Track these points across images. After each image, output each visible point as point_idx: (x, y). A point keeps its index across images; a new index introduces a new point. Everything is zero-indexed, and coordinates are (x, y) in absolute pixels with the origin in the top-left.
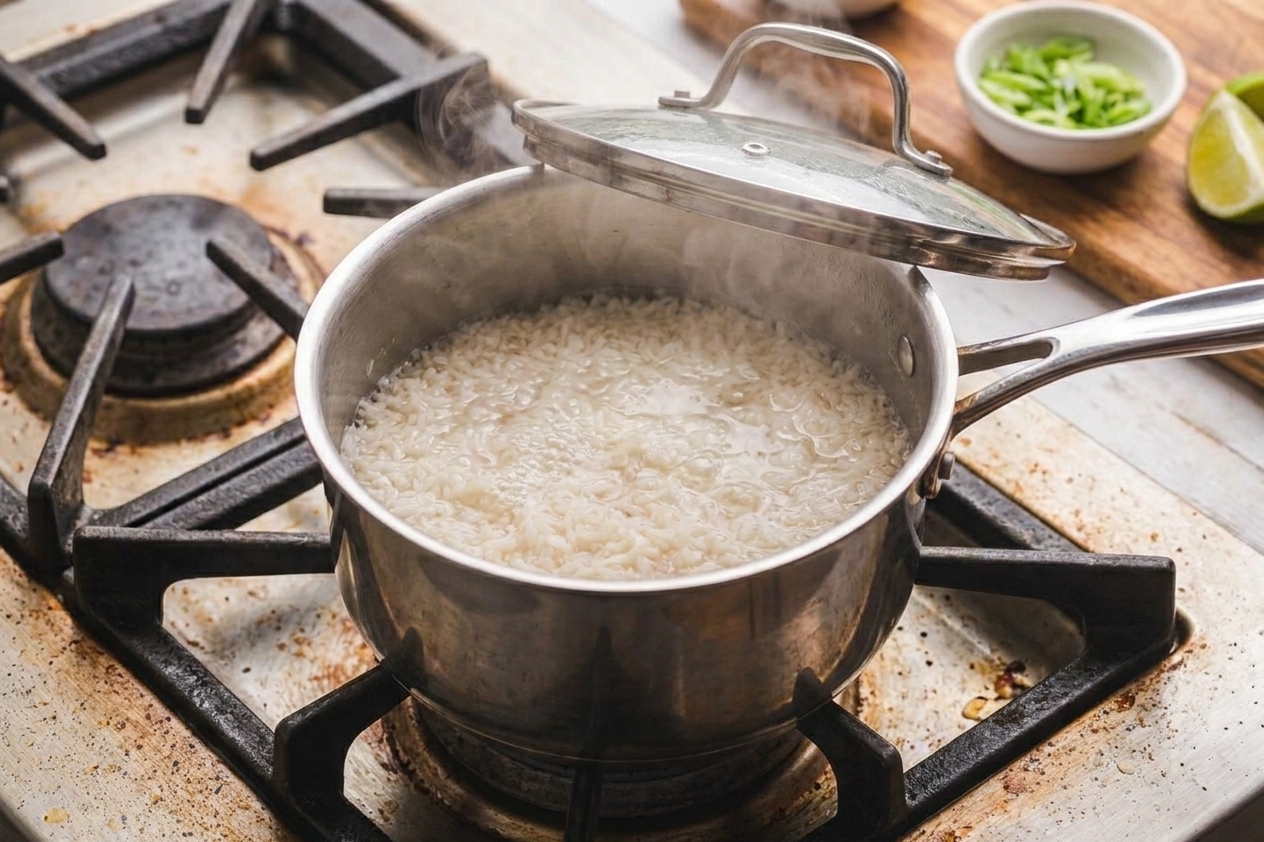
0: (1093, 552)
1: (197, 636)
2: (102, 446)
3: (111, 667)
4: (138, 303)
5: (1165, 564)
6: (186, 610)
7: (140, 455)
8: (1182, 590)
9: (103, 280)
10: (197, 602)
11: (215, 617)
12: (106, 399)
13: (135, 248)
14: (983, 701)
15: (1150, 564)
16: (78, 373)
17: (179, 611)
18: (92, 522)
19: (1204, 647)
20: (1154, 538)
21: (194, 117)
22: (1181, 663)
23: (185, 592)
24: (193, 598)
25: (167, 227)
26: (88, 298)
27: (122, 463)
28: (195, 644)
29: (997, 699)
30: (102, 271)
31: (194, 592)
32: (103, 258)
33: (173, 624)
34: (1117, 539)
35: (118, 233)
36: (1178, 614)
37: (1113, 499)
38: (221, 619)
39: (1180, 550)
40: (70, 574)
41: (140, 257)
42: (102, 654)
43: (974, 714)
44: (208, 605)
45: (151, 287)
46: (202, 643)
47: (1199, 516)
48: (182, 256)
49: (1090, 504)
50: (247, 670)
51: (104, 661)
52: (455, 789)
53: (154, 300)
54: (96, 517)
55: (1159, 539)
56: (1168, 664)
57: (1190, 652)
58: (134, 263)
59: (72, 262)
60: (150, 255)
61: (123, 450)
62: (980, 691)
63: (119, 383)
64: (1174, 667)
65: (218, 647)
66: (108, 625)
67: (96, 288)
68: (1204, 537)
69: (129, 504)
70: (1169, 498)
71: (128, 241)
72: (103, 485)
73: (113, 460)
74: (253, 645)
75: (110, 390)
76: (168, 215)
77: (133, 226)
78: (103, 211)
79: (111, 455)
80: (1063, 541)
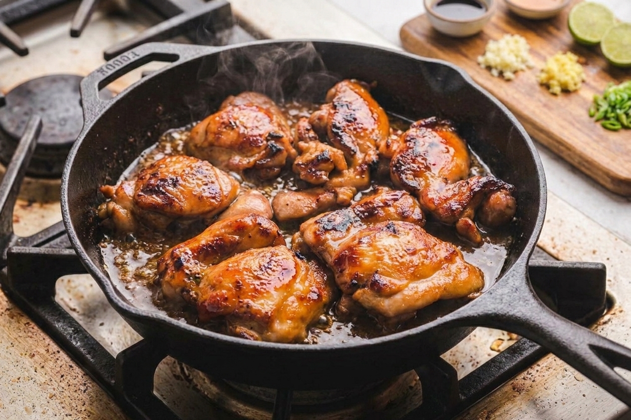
0: (561, 260)
1: (74, 306)
2: (25, 203)
3: (28, 323)
4: (44, 129)
5: (600, 267)
6: (69, 291)
7: (45, 208)
8: (610, 281)
9: (26, 118)
10: (75, 287)
11: (85, 296)
12: (27, 179)
13: (43, 102)
14: (501, 341)
15: (593, 266)
16: (11, 165)
17: (66, 292)
18: (17, 244)
19: (621, 311)
20: (594, 252)
21: (75, 34)
22: (609, 320)
23: (69, 281)
24: (73, 285)
25: (61, 91)
26: (18, 127)
27: (35, 213)
28: (74, 310)
29: (509, 340)
30: (26, 114)
31: (73, 281)
32: (27, 106)
33: (62, 299)
34: (574, 253)
35: (35, 94)
36: (607, 294)
37: (572, 231)
38: (88, 296)
39: (608, 259)
40: (5, 270)
41: (45, 106)
42: (23, 316)
43: (496, 348)
44: (81, 289)
45: (51, 122)
46: (78, 309)
47: (619, 240)
48: (68, 106)
49: (560, 234)
50: (102, 324)
51: (24, 320)
52: (214, 389)
53: (53, 128)
54: (20, 240)
55: (597, 253)
56: (602, 321)
57: (614, 314)
58: (43, 110)
59: (10, 109)
60: (50, 106)
61: (36, 206)
62: (499, 336)
63: (33, 170)
64: (605, 323)
65: (86, 313)
66: (25, 300)
67: (23, 122)
68: (622, 252)
69: (37, 234)
70: (602, 231)
71: (40, 98)
72: (25, 224)
73: (31, 211)
74: (105, 310)
75: (29, 174)
76: (61, 84)
77: (43, 91)
78: (27, 83)
79: (29, 208)
80: (545, 254)
